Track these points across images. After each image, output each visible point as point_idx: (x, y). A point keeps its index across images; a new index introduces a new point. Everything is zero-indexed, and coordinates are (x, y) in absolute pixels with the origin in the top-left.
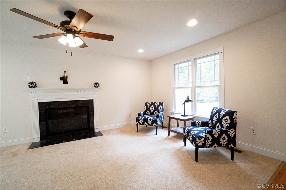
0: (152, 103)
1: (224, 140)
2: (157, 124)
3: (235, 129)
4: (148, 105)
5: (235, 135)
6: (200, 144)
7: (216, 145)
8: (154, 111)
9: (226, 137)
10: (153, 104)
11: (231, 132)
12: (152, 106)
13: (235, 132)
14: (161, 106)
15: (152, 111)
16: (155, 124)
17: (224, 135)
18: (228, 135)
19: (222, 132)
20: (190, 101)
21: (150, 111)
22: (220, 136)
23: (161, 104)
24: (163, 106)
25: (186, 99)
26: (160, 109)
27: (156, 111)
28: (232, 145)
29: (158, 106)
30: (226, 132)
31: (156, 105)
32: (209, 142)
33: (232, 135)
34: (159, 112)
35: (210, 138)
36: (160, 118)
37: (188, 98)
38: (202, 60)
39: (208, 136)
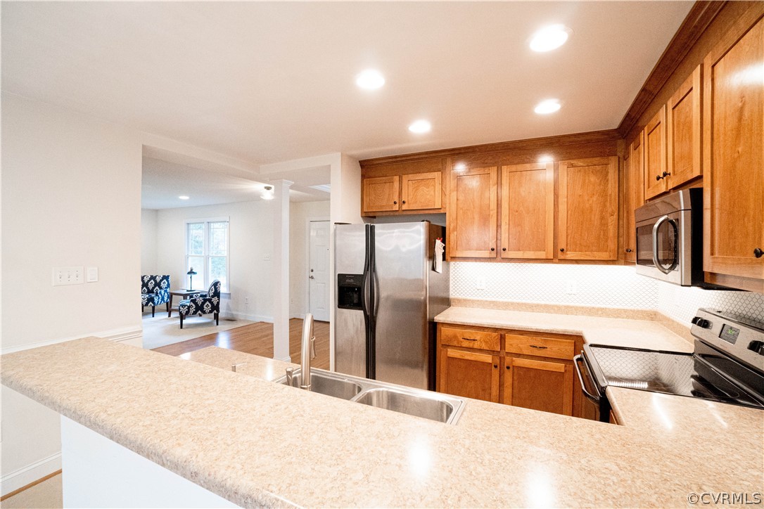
0: (152, 276)
1: (207, 307)
2: (154, 303)
3: (219, 297)
4: (146, 280)
5: (218, 303)
6: (184, 313)
7: (200, 312)
8: (153, 288)
9: (210, 305)
10: (153, 278)
11: (215, 300)
12: (152, 281)
13: (219, 300)
14: (165, 280)
15: (151, 288)
16: (151, 303)
17: (208, 303)
18: (212, 303)
19: (205, 301)
20: (194, 273)
21: (148, 288)
22: (203, 303)
23: (166, 278)
24: (168, 281)
25: (189, 270)
26: (164, 285)
27: (157, 288)
28: (215, 311)
29: (161, 281)
30: (210, 301)
31: (158, 279)
32: (192, 310)
33: (215, 303)
34: (161, 288)
35: (194, 305)
36: (160, 296)
37: (192, 270)
38: (216, 225)
39: (192, 304)
